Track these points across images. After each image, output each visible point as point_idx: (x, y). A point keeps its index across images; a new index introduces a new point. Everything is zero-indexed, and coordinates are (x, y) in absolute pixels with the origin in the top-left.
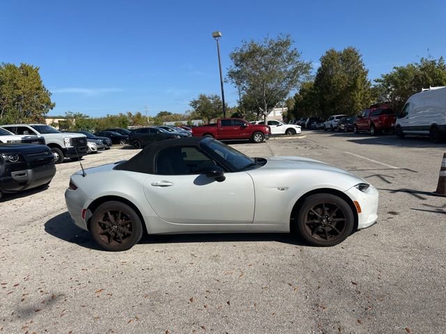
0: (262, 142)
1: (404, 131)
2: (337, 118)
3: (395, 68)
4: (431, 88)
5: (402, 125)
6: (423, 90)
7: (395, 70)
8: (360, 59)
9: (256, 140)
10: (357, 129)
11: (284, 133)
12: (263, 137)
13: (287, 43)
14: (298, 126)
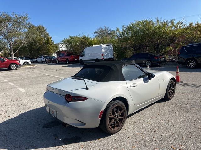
0: (16, 69)
1: (84, 62)
2: (44, 57)
3: (70, 36)
4: (94, 46)
5: (83, 59)
6: (90, 46)
7: (70, 37)
8: (46, 31)
9: (13, 68)
10: (59, 61)
11: (23, 64)
12: (17, 67)
13: (24, 18)
14: (30, 61)
